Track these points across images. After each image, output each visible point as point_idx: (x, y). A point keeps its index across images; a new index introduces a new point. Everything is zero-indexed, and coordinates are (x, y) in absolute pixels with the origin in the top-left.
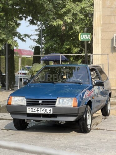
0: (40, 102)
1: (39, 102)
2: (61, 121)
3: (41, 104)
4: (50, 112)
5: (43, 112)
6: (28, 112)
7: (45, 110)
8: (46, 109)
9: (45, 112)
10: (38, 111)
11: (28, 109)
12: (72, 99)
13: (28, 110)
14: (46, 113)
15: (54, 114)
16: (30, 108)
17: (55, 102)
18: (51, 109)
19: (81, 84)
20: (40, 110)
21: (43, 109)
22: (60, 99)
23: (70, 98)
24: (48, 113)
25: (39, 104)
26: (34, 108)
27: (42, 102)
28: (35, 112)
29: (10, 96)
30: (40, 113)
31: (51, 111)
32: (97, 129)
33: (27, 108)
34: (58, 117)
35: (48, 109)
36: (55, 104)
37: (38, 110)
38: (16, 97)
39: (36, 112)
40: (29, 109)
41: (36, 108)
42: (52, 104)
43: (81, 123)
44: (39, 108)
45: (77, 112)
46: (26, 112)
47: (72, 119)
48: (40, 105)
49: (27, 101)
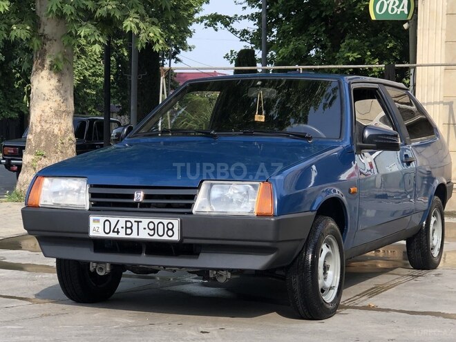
0: (139, 196)
1: (132, 196)
2: (217, 270)
3: (143, 205)
4: (170, 233)
5: (144, 235)
6: (92, 234)
7: (151, 226)
8: (156, 221)
9: (152, 232)
10: (129, 231)
11: (94, 221)
12: (253, 186)
13: (92, 225)
14: (156, 237)
15: (186, 241)
16: (102, 219)
17: (193, 197)
18: (176, 223)
19: (310, 138)
20: (135, 228)
21: (145, 221)
22: (212, 185)
23: (248, 185)
24: (165, 238)
25: (135, 205)
26: (113, 220)
27: (146, 197)
28: (118, 232)
29: (37, 177)
30: (134, 236)
31: (176, 229)
32: (368, 308)
33: (92, 218)
34: (202, 255)
35: (166, 221)
36: (190, 206)
37: (129, 225)
38: (56, 180)
39: (122, 235)
40: (98, 221)
41: (122, 220)
42: (179, 203)
43: (295, 280)
44: (132, 220)
45: (270, 236)
46: (88, 233)
47: (256, 262)
48: (138, 209)
49: (93, 195)
